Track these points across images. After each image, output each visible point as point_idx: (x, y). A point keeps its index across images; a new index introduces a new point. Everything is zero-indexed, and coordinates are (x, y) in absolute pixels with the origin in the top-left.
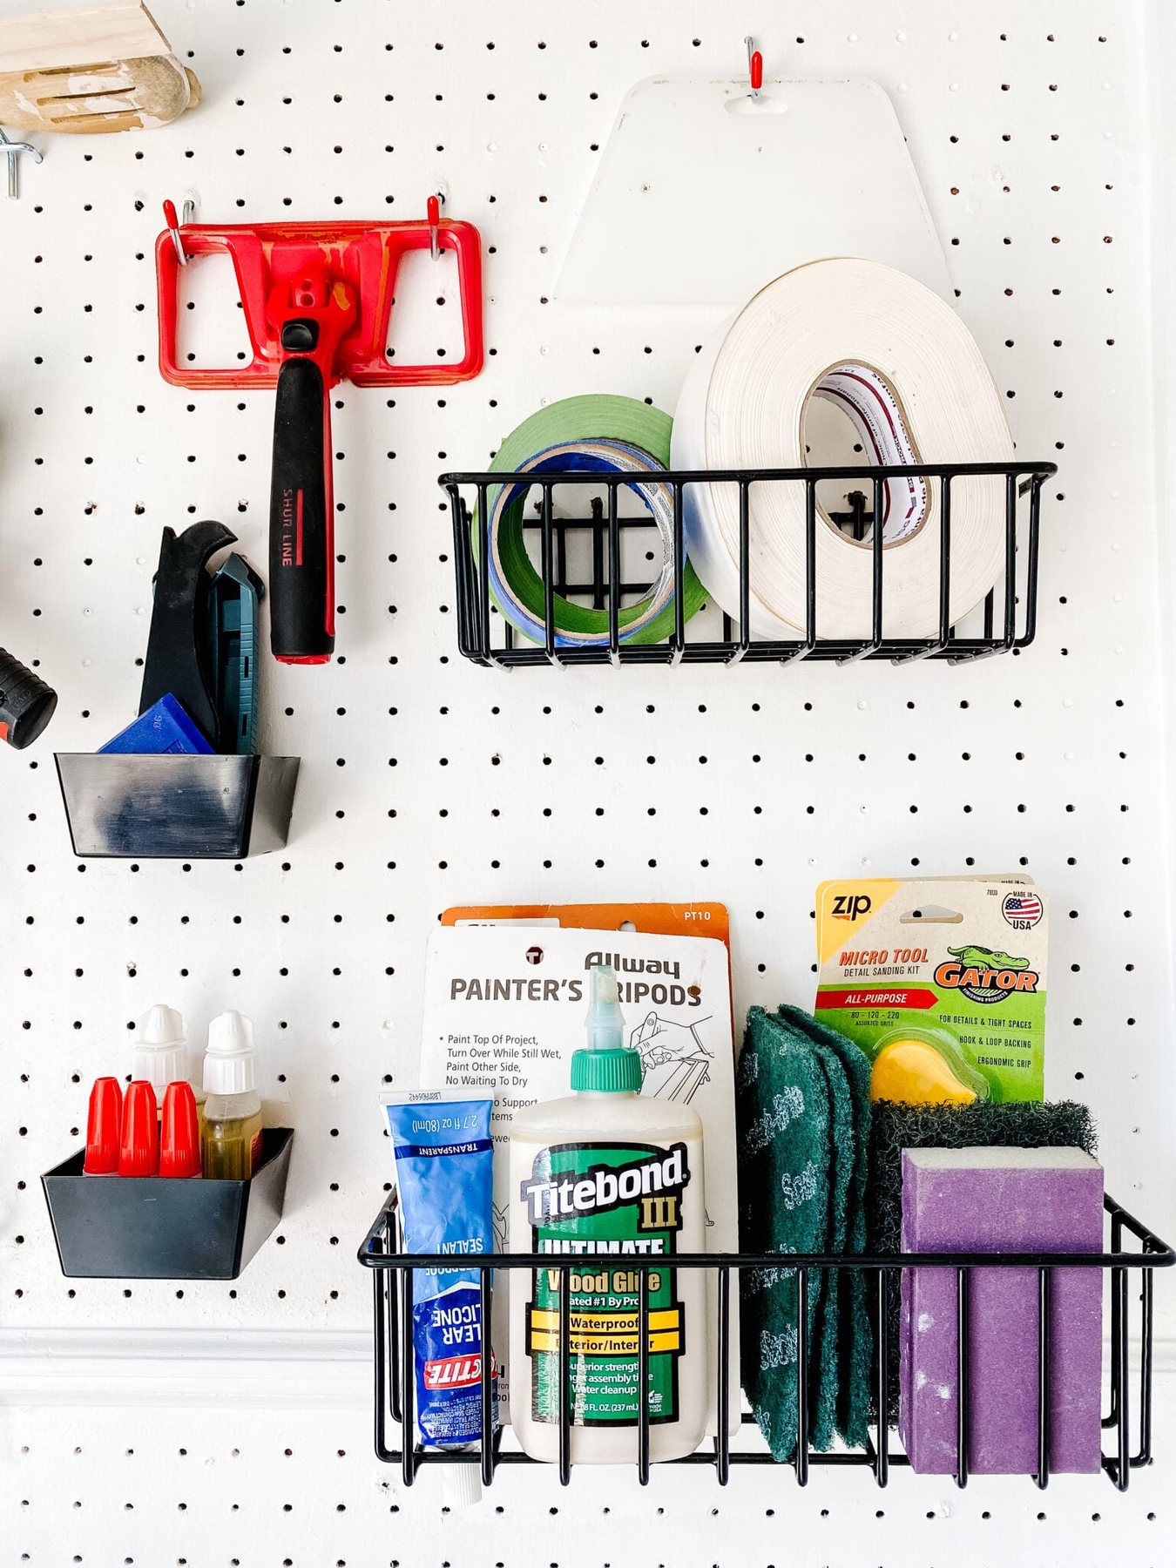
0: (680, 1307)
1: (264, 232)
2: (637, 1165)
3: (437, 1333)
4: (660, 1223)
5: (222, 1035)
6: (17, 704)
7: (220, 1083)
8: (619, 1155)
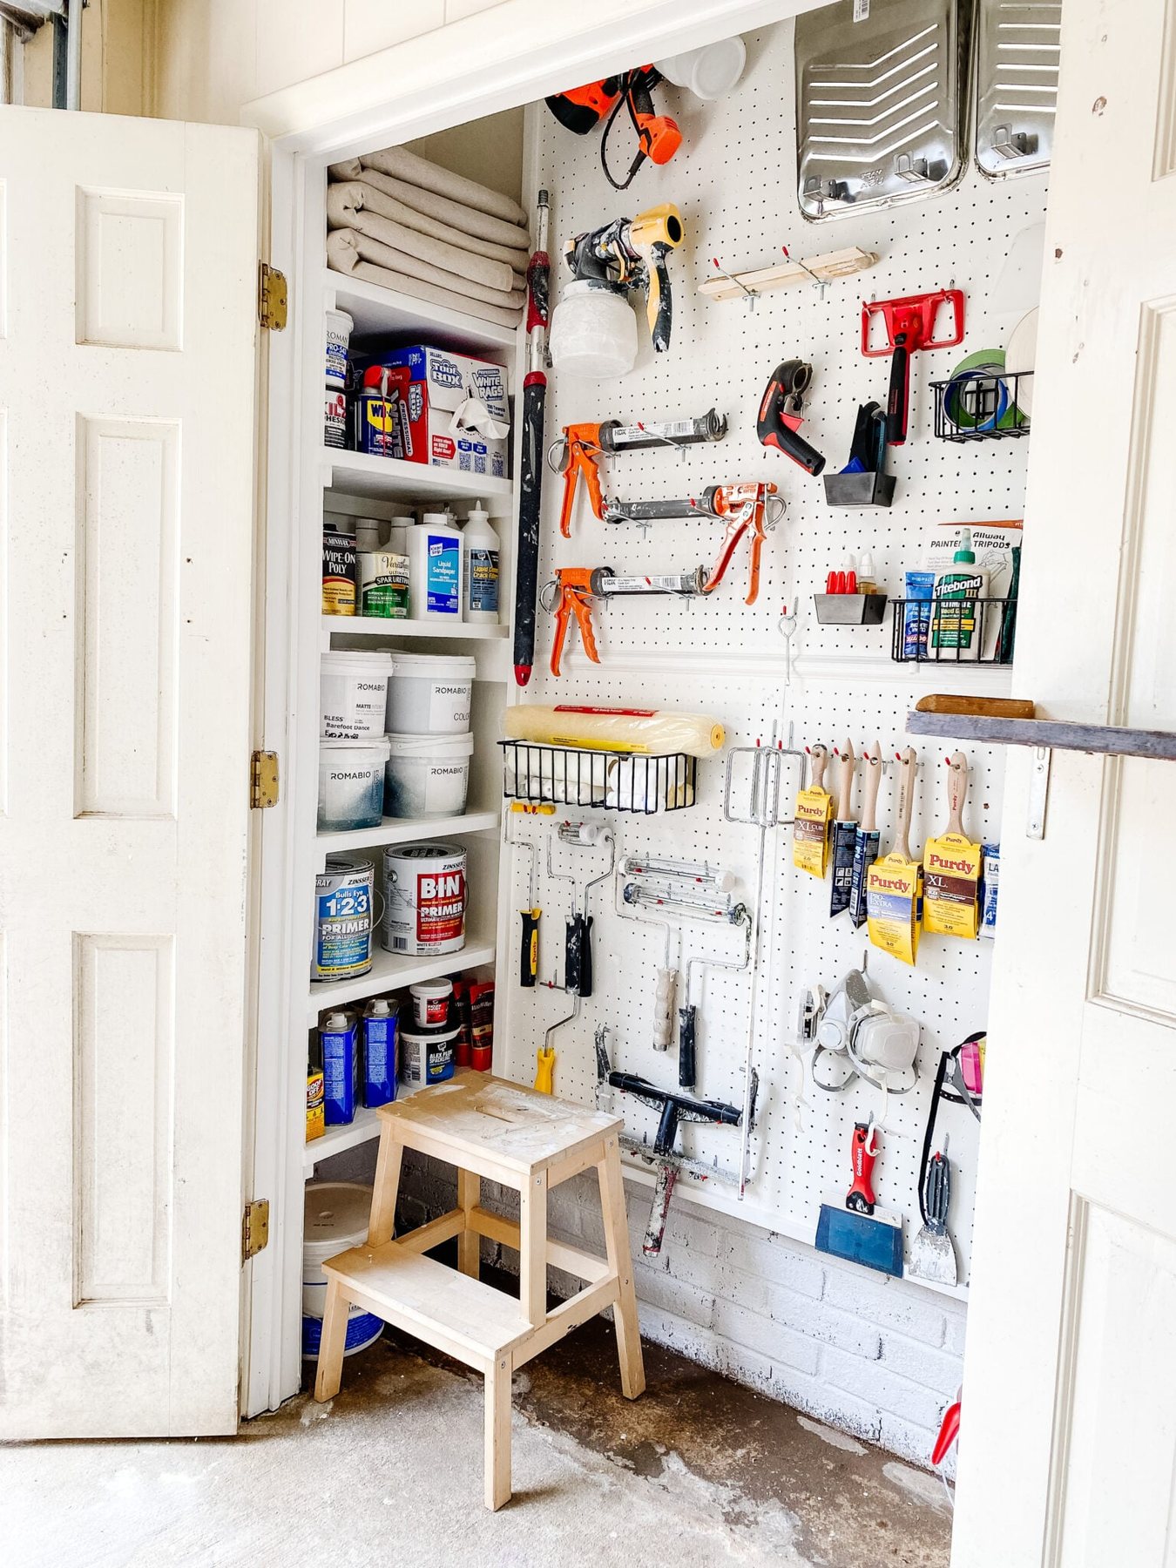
0: (975, 620)
1: (894, 303)
2: (966, 580)
3: (911, 629)
4: (971, 596)
5: (865, 560)
6: (814, 462)
7: (864, 572)
8: (962, 578)
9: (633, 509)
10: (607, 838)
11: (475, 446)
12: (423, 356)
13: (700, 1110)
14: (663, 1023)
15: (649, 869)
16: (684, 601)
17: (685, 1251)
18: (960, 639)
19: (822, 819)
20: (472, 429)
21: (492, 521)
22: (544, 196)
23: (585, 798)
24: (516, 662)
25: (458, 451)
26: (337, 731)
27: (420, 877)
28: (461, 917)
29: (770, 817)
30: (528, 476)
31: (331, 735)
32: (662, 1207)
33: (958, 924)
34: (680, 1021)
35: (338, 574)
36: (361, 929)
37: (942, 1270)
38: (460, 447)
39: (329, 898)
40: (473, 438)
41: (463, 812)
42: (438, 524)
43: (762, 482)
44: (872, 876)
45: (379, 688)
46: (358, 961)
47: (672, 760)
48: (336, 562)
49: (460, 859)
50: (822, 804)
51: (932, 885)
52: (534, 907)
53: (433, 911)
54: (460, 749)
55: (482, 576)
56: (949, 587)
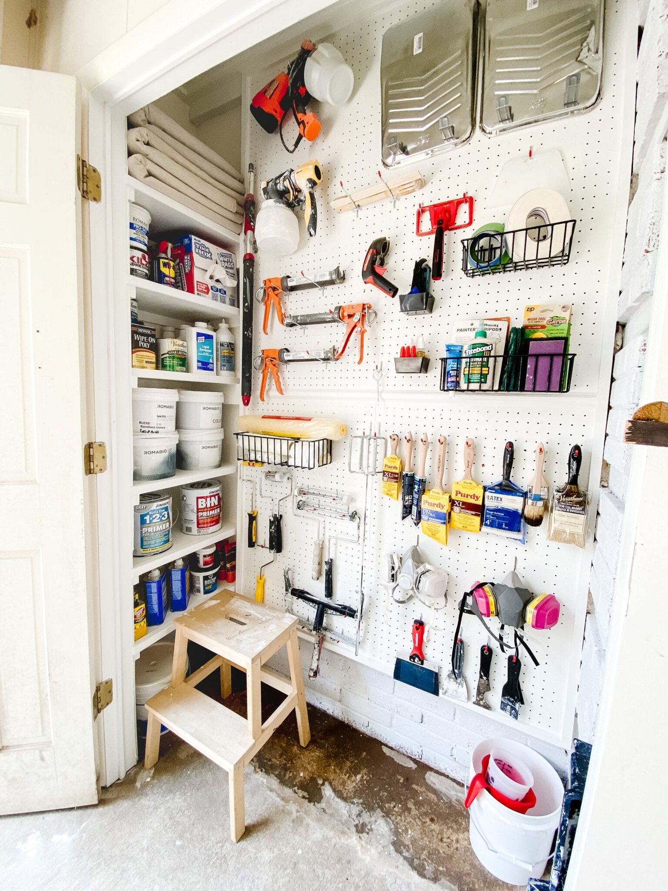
0: (489, 367)
1: (435, 206)
2: (483, 346)
3: (450, 374)
4: (487, 355)
5: (420, 340)
6: (392, 290)
7: (420, 346)
8: (480, 345)
9: (299, 318)
10: (288, 478)
11: (220, 290)
12: (190, 240)
13: (336, 609)
14: (317, 567)
15: (309, 493)
16: (324, 365)
17: (327, 666)
18: (481, 378)
19: (397, 471)
20: (218, 281)
21: (230, 329)
22: (251, 166)
23: (278, 461)
24: (243, 394)
25: (211, 291)
26: (147, 430)
27: (198, 498)
28: (219, 515)
29: (371, 470)
30: (246, 304)
31: (143, 432)
32: (317, 655)
33: (470, 526)
34: (325, 567)
35: (145, 348)
36: (164, 528)
37: (460, 694)
38: (212, 289)
39: (146, 515)
40: (219, 286)
41: (219, 466)
42: (202, 327)
43: (364, 303)
44: (424, 501)
45: (170, 407)
46: (163, 544)
47: (321, 442)
48: (143, 341)
49: (218, 488)
50: (398, 464)
51: (456, 506)
52: (254, 509)
53: (205, 514)
54: (217, 436)
55: (226, 354)
56: (474, 350)
